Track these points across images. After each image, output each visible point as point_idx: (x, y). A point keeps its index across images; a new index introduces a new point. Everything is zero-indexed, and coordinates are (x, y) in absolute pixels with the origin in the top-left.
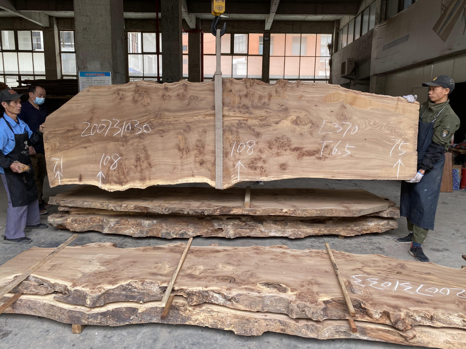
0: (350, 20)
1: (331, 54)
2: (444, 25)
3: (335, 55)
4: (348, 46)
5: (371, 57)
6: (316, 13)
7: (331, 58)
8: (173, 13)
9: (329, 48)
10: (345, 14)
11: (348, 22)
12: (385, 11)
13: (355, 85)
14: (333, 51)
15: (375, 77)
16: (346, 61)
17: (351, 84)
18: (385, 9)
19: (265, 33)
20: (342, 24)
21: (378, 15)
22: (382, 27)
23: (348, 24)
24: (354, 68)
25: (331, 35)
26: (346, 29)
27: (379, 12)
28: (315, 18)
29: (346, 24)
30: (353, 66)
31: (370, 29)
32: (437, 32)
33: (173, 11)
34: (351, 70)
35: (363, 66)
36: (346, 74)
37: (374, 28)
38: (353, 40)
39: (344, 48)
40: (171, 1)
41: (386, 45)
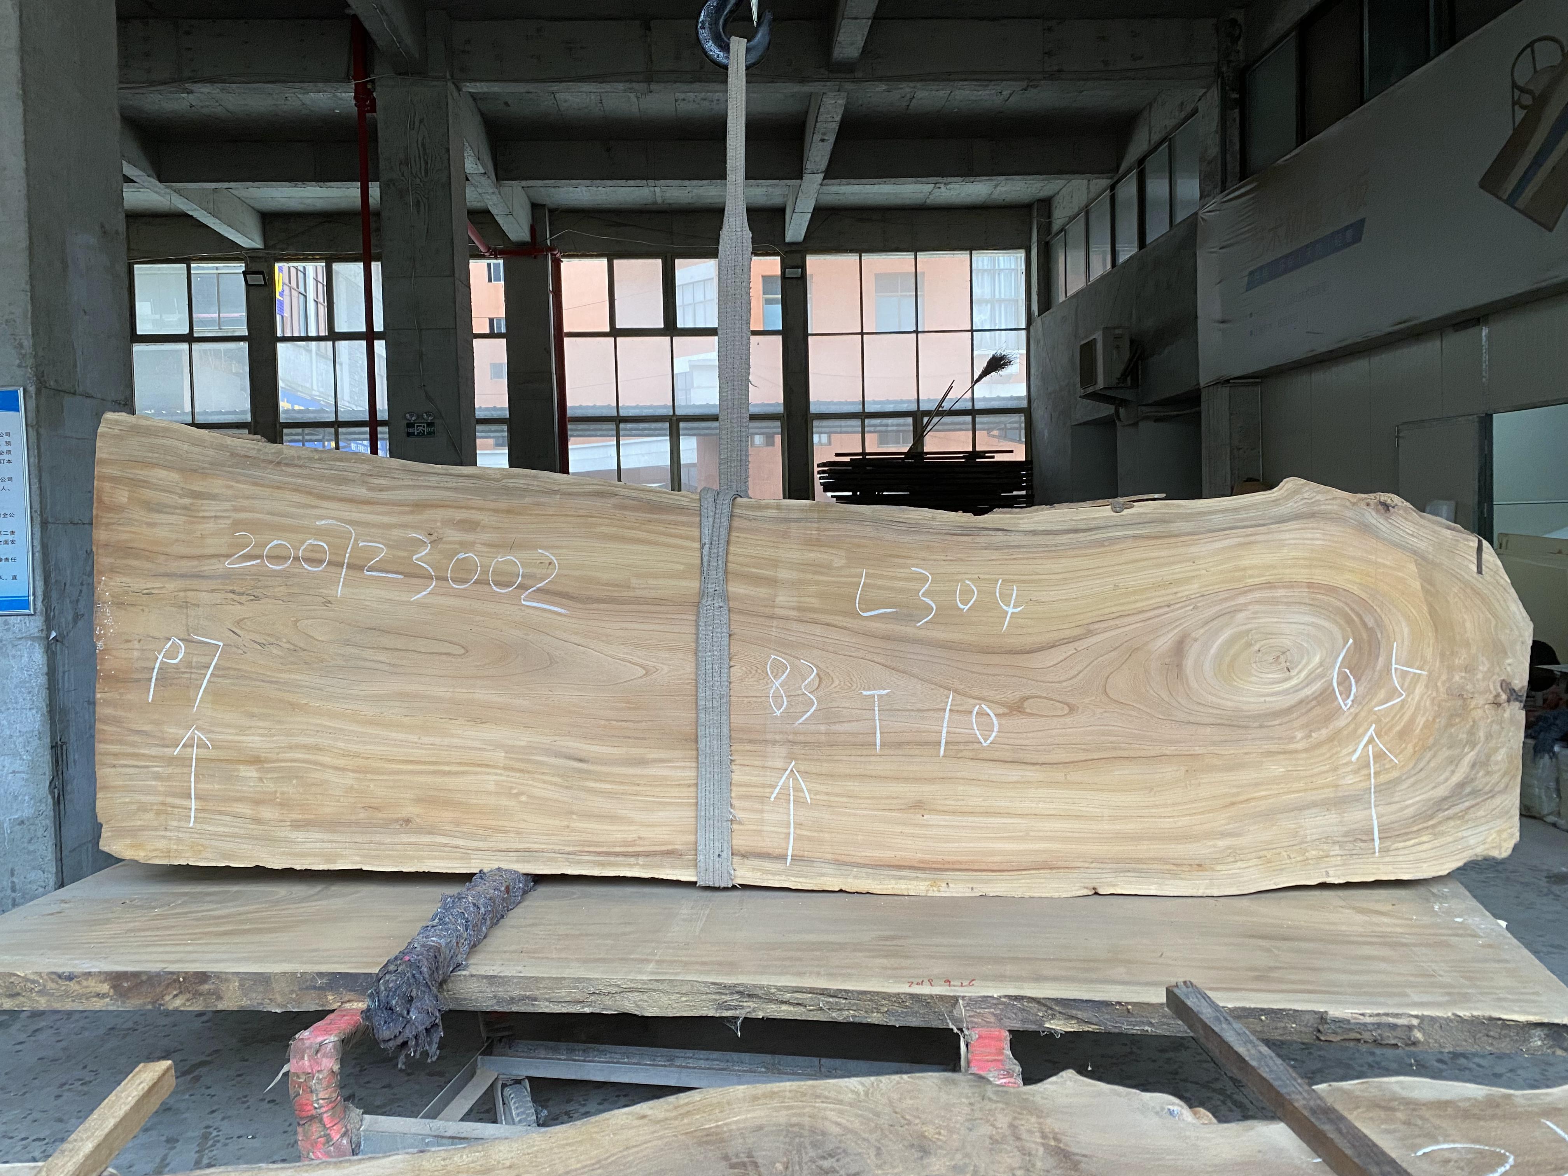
0: (1092, 195)
1: (1030, 321)
2: (1536, 163)
3: (1046, 322)
4: (1091, 291)
5: (1196, 317)
6: (970, 172)
7: (1030, 333)
8: (425, 170)
10: (1073, 174)
11: (1083, 203)
12: (1237, 148)
13: (1135, 424)
14: (1036, 308)
15: (1225, 391)
16: (1098, 336)
17: (1119, 419)
18: (1236, 140)
19: (786, 252)
20: (1059, 216)
21: (1209, 163)
22: (1232, 203)
23: (1086, 211)
24: (1130, 360)
25: (1021, 255)
26: (1077, 229)
27: (1214, 151)
29: (1076, 210)
30: (1127, 355)
31: (1179, 218)
32: (1505, 197)
33: (426, 163)
34: (1119, 368)
35: (1166, 351)
36: (1101, 384)
37: (1200, 214)
38: (1109, 266)
39: (1076, 295)
40: (417, 124)
41: (1259, 269)
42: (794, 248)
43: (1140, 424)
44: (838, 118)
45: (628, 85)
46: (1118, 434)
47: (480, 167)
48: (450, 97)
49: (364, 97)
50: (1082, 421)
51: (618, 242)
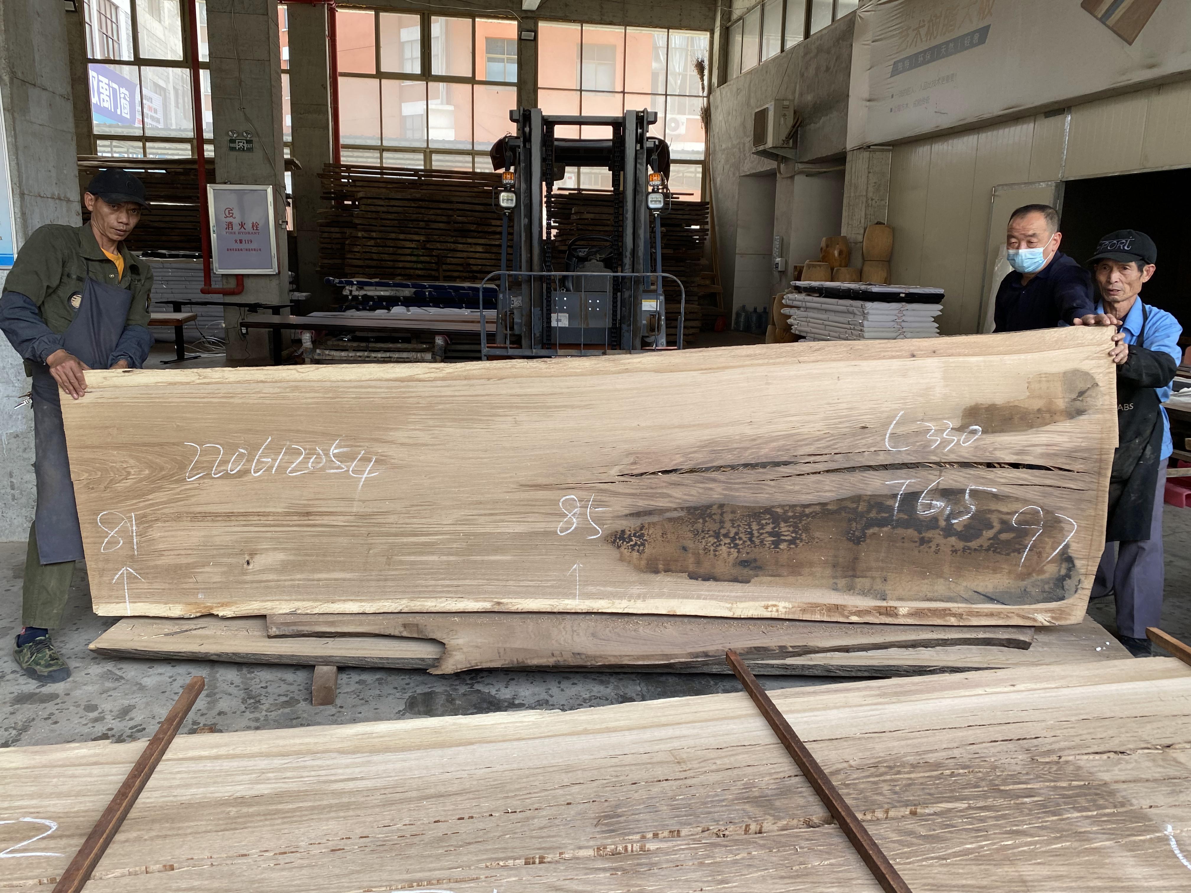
1: (708, 90)
3: (722, 93)
4: (763, 69)
5: (848, 96)
7: (708, 101)
9: (701, 73)
13: (792, 178)
14: (715, 80)
15: (866, 154)
16: (771, 106)
17: (780, 172)
19: (522, 18)
20: (740, 5)
22: (887, 6)
23: (763, 4)
24: (793, 127)
25: (707, 35)
26: (754, 18)
29: (754, 3)
30: (790, 122)
31: (840, 15)
34: (784, 133)
35: (821, 121)
36: (770, 143)
37: (858, 12)
38: (779, 50)
39: (750, 72)
41: (902, 60)
42: (529, 15)
43: (796, 177)
46: (778, 185)
50: (748, 173)
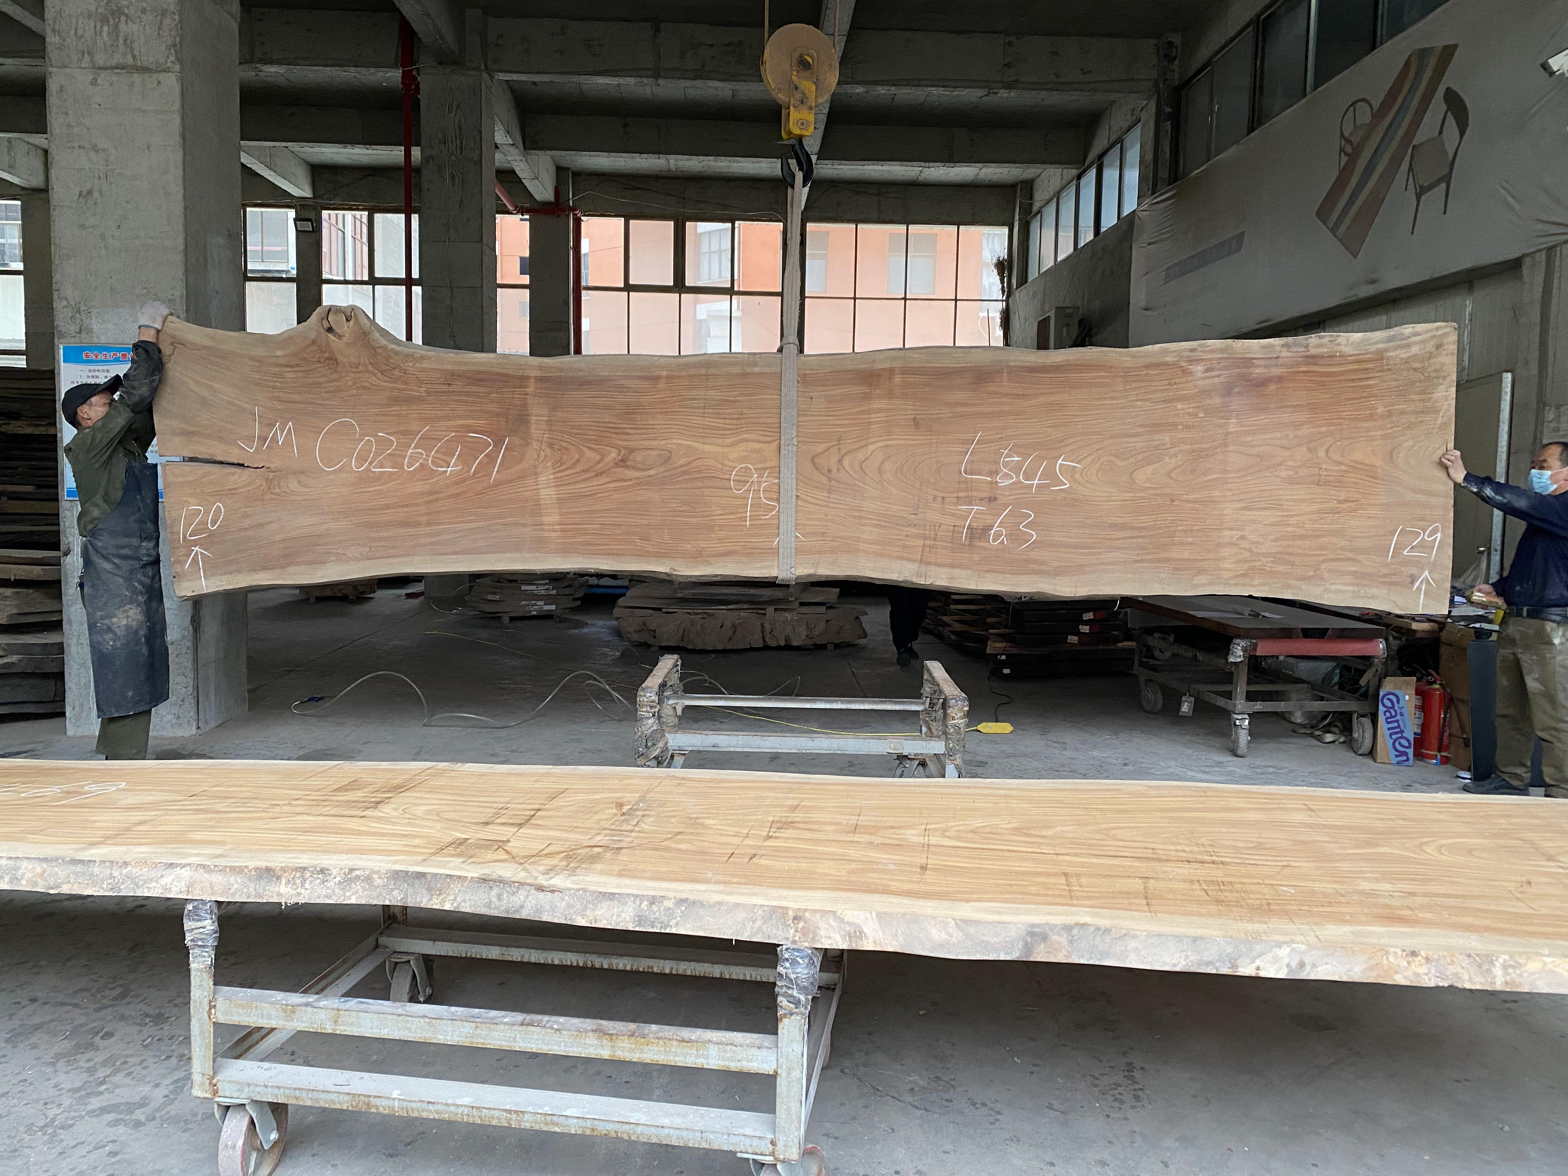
0: (1064, 182)
1: (1008, 292)
2: (1351, 202)
3: (1020, 296)
4: (1058, 269)
5: (1129, 304)
6: (950, 159)
7: (1007, 305)
8: (461, 149)
9: (1001, 274)
10: (1044, 163)
11: (1058, 187)
12: (1168, 156)
14: (1014, 282)
16: (1052, 314)
18: (1167, 149)
19: (787, 220)
20: (1039, 197)
21: (1146, 167)
22: (1159, 205)
23: (1057, 196)
24: (1077, 337)
25: (1006, 230)
26: (1050, 213)
27: (1149, 157)
28: (951, 174)
29: (1051, 193)
30: (1075, 332)
31: (1126, 212)
32: (1331, 226)
33: (462, 143)
35: (1107, 331)
37: (1135, 214)
38: (1072, 250)
39: (1047, 273)
40: (455, 108)
41: (1174, 266)
44: (826, 111)
45: (638, 79)
47: (509, 139)
48: (483, 84)
49: (409, 79)
51: (634, 204)
